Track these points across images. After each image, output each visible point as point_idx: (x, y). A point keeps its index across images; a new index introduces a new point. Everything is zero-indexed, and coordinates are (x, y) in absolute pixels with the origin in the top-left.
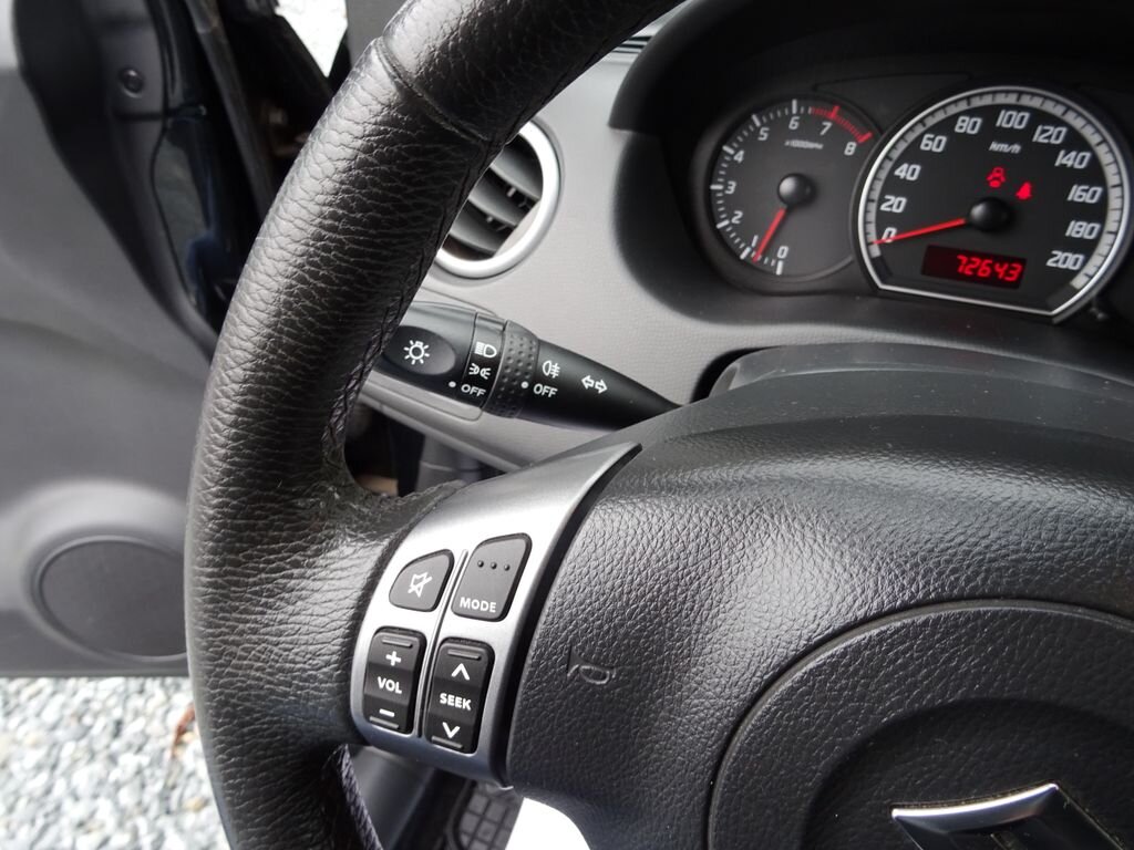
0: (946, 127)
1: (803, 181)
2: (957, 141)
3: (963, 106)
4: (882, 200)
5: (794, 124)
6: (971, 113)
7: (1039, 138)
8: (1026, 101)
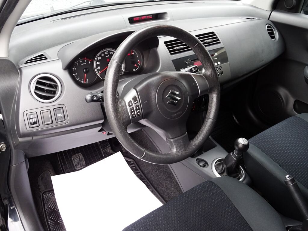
0: (100, 56)
1: (86, 69)
2: (102, 57)
3: (101, 53)
4: (97, 68)
5: (81, 62)
6: (102, 53)
7: (110, 54)
8: (107, 50)
